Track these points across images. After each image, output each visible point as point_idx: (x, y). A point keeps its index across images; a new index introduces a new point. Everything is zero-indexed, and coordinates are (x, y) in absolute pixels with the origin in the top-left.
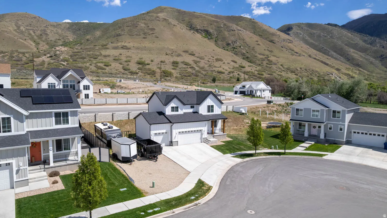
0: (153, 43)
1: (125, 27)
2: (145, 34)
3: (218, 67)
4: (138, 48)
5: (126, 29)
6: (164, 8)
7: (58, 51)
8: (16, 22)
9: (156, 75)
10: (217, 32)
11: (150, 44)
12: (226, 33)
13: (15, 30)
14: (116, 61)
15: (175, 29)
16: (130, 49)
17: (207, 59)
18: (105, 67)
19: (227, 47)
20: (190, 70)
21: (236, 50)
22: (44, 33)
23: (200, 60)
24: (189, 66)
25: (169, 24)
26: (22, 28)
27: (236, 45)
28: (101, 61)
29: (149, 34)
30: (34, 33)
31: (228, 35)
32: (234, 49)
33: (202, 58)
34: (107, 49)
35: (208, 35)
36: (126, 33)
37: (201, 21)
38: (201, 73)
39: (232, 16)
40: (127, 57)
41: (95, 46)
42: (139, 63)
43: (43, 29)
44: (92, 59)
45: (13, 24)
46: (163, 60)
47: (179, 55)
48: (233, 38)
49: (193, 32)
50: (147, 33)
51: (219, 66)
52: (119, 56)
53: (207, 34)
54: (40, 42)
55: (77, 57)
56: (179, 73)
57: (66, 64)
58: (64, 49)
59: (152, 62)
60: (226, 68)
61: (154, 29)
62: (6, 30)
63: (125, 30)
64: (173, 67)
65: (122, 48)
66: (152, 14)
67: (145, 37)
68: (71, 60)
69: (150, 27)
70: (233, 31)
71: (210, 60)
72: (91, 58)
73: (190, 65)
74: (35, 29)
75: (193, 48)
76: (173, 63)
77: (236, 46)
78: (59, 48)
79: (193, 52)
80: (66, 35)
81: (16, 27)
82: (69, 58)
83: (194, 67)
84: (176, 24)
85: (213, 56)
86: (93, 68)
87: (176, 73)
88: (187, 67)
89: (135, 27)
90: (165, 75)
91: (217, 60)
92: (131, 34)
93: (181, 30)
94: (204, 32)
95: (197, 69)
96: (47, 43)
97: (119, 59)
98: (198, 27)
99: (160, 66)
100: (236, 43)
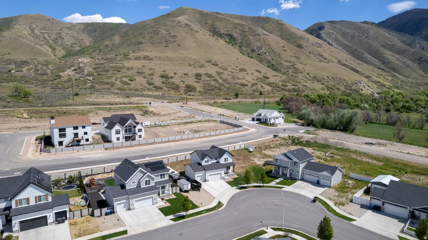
0: (175, 52)
1: (145, 34)
2: (166, 41)
4: (160, 59)
5: (147, 36)
6: (186, 10)
7: (81, 63)
8: (30, 25)
9: (180, 90)
10: (241, 36)
11: (173, 53)
12: (251, 38)
13: (30, 35)
14: (140, 75)
15: (197, 36)
16: (152, 59)
17: (230, 70)
18: (130, 82)
19: (252, 54)
20: (213, 83)
21: (261, 57)
22: (59, 37)
23: (224, 71)
24: (212, 79)
25: (191, 30)
26: (36, 31)
27: (262, 51)
28: (125, 74)
29: (171, 42)
30: (49, 37)
31: (253, 40)
32: (259, 56)
33: (225, 69)
34: (129, 60)
36: (147, 41)
37: (224, 25)
38: (225, 87)
39: (258, 17)
40: (150, 69)
41: (116, 55)
42: (162, 76)
43: (58, 32)
44: (116, 72)
45: (27, 27)
46: (186, 72)
47: (202, 66)
48: (258, 44)
49: (216, 38)
50: (169, 41)
51: (242, 78)
52: (142, 68)
53: (231, 39)
54: (55, 47)
55: (101, 69)
56: (202, 87)
57: (91, 80)
59: (175, 75)
60: (249, 78)
61: (176, 36)
62: (21, 34)
63: (145, 38)
64: (196, 80)
65: (144, 58)
66: (174, 19)
67: (167, 45)
68: (96, 74)
69: (172, 34)
70: (258, 35)
71: (233, 71)
72: (114, 70)
73: (213, 77)
74: (49, 32)
75: (217, 57)
76: (196, 76)
77: (261, 53)
78: (81, 60)
79: (216, 62)
80: (82, 38)
81: (30, 31)
82: (93, 71)
83: (217, 79)
84: (199, 30)
85: (237, 66)
86: (119, 84)
87: (199, 87)
88: (210, 80)
89: (156, 34)
91: (241, 70)
92: (152, 42)
93: (204, 37)
94: (228, 36)
95: (220, 81)
96: (64, 48)
97: (142, 72)
98: (222, 32)
99: (183, 79)
100: (262, 49)
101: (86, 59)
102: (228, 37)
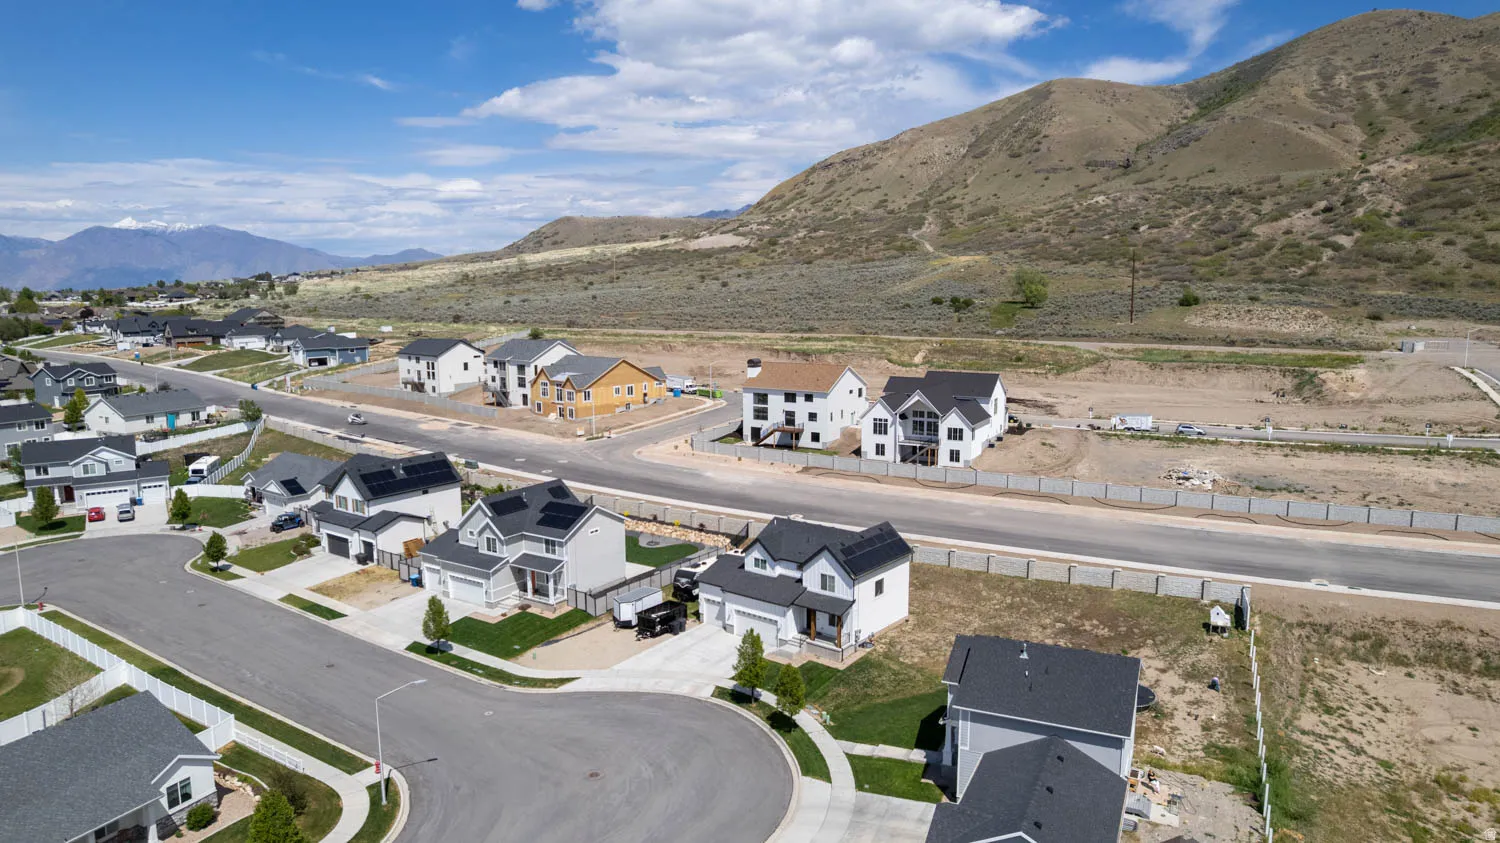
7: (1371, 178)
8: (1328, 59)
13: (1313, 95)
22: (1421, 81)
26: (1341, 80)
30: (1382, 86)
43: (1423, 62)
45: (1314, 69)
54: (1388, 122)
57: (1348, 245)
58: (1406, 166)
62: (1281, 100)
68: (1394, 219)
74: (1387, 71)
78: (1381, 168)
81: (1319, 81)
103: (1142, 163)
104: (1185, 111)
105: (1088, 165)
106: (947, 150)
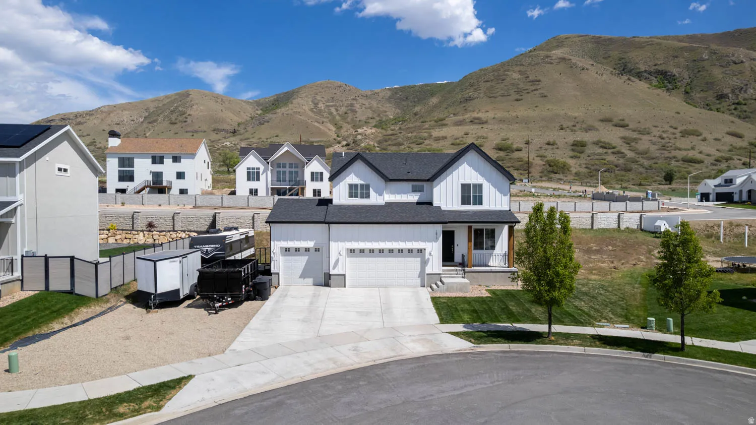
0: (535, 109)
1: (481, 83)
2: (518, 92)
3: (685, 150)
4: (502, 121)
5: (484, 87)
6: (566, 38)
7: (360, 134)
8: (315, 96)
9: (533, 170)
10: (691, 71)
11: (529, 110)
12: (717, 72)
13: (311, 110)
15: (584, 76)
16: (486, 122)
17: (658, 134)
19: (719, 104)
20: (611, 158)
21: (745, 108)
22: (350, 110)
23: (640, 135)
24: (610, 151)
25: (572, 67)
26: (321, 105)
27: (746, 96)
28: (428, 147)
29: (527, 91)
30: (337, 110)
31: (720, 76)
32: (738, 107)
33: (644, 132)
34: (444, 126)
35: (666, 82)
36: (482, 95)
37: (649, 54)
38: (640, 165)
39: (736, 31)
40: (477, 138)
41: (423, 122)
42: (499, 149)
43: (350, 103)
44: (413, 146)
45: (310, 100)
46: (551, 140)
47: (589, 129)
48: (736, 82)
49: (627, 78)
50: (524, 90)
51: (689, 147)
52: (463, 138)
53: (665, 79)
54: (343, 124)
55: (390, 142)
56: (584, 166)
58: (371, 131)
59: (526, 145)
60: (707, 149)
61: (539, 81)
62: (299, 110)
63: (480, 90)
64: (572, 154)
65: (471, 122)
66: (538, 52)
67: (520, 98)
68: (378, 149)
69: (530, 78)
70: (736, 64)
71: (665, 135)
72: (412, 143)
73: (614, 148)
74: (338, 104)
75: (623, 111)
76: (573, 145)
77: (744, 100)
78: (362, 130)
79: (623, 120)
80: (384, 109)
81: (313, 105)
82: (376, 145)
83: (623, 151)
84: (589, 67)
85: (675, 126)
87: (577, 166)
88: (606, 153)
89: (500, 82)
90: (550, 169)
91: (685, 134)
92: (492, 95)
93: (599, 77)
94: (656, 75)
95: (630, 154)
96: (354, 126)
97: (462, 143)
98: (642, 68)
99: (543, 151)
100: (746, 91)
101: (371, 129)
102: (656, 77)
103: (242, 131)
104: (257, 111)
105: (214, 130)
106: (131, 118)
